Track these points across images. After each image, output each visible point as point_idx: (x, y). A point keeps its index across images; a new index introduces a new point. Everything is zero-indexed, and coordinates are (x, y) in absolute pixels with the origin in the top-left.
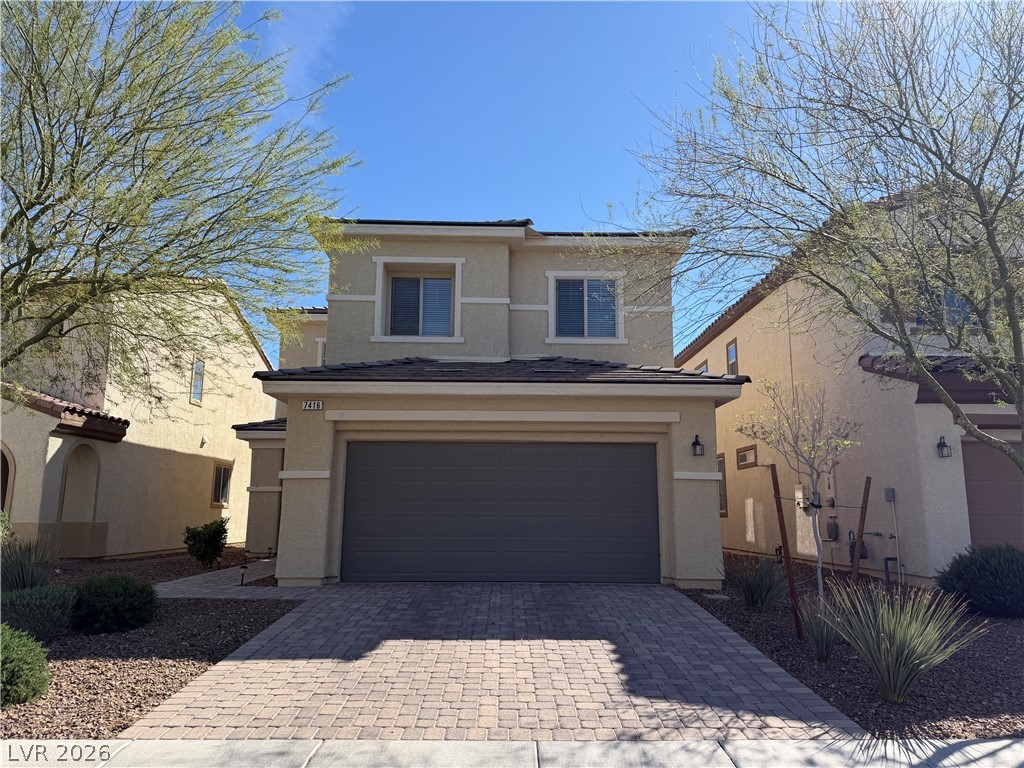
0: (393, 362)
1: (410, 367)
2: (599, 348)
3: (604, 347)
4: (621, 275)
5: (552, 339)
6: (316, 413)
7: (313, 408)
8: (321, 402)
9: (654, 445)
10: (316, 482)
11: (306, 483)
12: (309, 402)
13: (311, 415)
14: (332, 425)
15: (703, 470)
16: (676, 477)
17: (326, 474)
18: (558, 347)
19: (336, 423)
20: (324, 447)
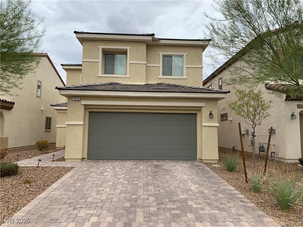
0: (105, 84)
1: (111, 86)
2: (177, 80)
3: (179, 80)
4: (185, 54)
5: (161, 76)
6: (78, 102)
7: (76, 100)
8: (80, 98)
9: (196, 114)
10: (78, 126)
11: (75, 126)
12: (75, 98)
13: (76, 102)
14: (83, 106)
15: (213, 123)
16: (203, 125)
17: (82, 123)
18: (163, 79)
19: (85, 105)
20: (81, 114)
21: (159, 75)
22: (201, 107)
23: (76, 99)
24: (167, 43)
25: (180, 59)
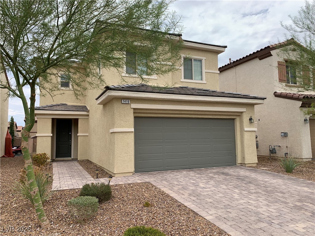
2: (198, 84)
3: (199, 84)
4: (204, 58)
5: (183, 80)
6: (127, 105)
7: (126, 103)
8: (129, 100)
9: (234, 119)
10: (128, 133)
11: (124, 134)
12: (124, 100)
13: (125, 105)
14: (133, 110)
15: (252, 128)
16: (245, 130)
17: (133, 130)
18: (185, 83)
19: (134, 109)
20: (131, 119)
21: (181, 78)
22: (242, 112)
23: (126, 101)
24: (189, 45)
25: (199, 63)
